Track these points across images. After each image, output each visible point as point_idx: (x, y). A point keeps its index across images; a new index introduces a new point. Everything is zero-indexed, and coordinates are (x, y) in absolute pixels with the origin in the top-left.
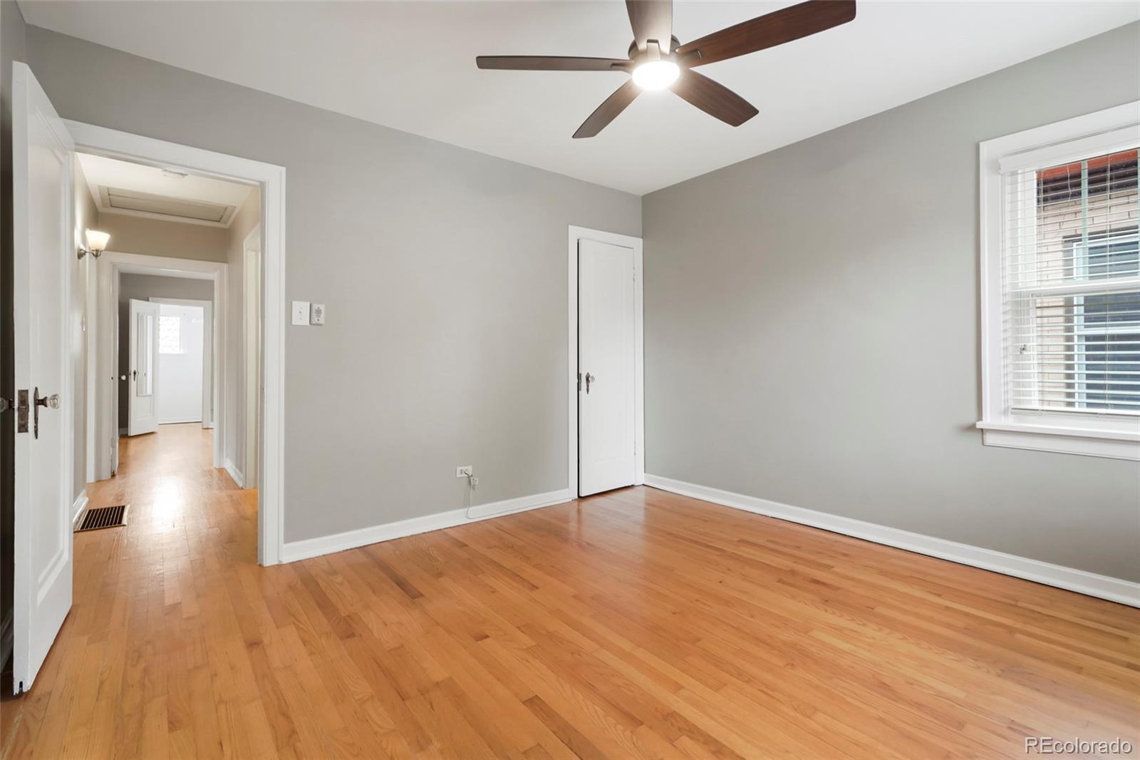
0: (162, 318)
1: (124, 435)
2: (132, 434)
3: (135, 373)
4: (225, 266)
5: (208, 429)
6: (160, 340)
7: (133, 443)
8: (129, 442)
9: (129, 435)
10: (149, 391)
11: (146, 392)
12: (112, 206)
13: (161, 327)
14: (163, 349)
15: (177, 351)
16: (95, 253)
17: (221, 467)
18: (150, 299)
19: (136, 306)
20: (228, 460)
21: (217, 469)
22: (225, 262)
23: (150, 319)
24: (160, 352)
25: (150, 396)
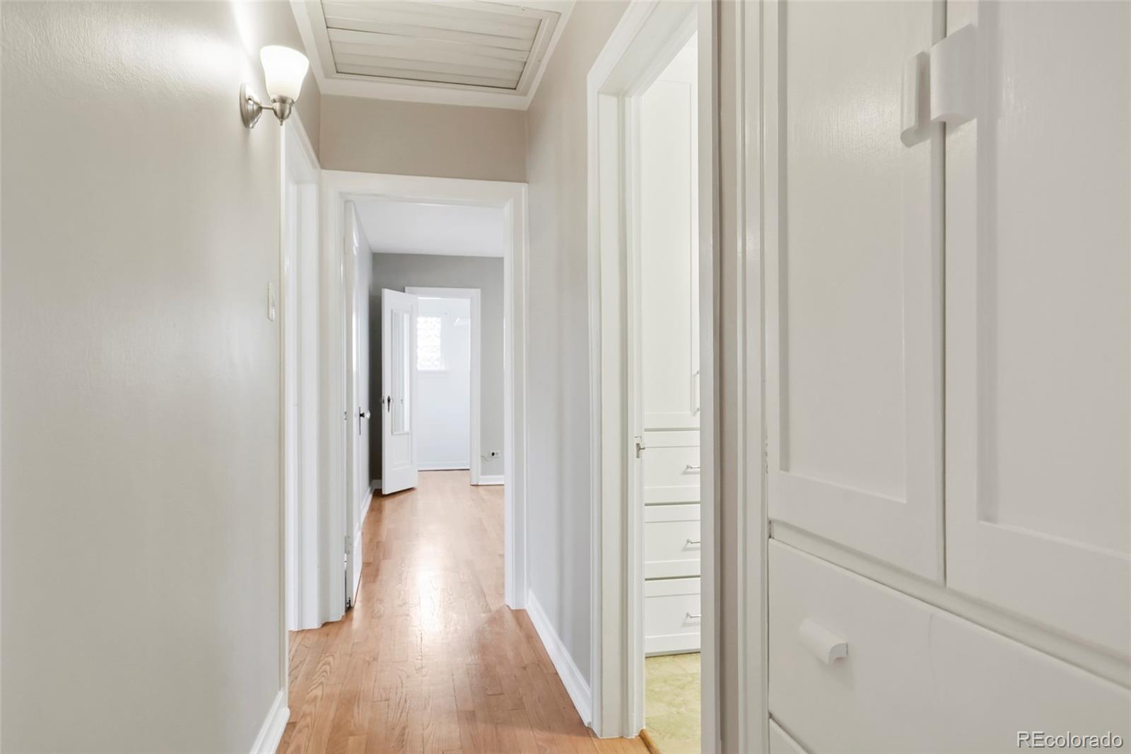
0: (420, 320)
1: (378, 494)
2: (387, 493)
3: (389, 401)
4: (523, 187)
5: (477, 485)
6: (418, 350)
7: (388, 504)
8: (383, 503)
9: (383, 493)
10: (407, 428)
11: (403, 428)
12: (337, 72)
13: (419, 333)
14: (422, 365)
15: (438, 366)
16: (277, 106)
17: (520, 608)
18: (407, 289)
19: (390, 298)
20: (531, 592)
21: (512, 611)
22: (523, 180)
23: (406, 317)
24: (419, 368)
25: (408, 434)
